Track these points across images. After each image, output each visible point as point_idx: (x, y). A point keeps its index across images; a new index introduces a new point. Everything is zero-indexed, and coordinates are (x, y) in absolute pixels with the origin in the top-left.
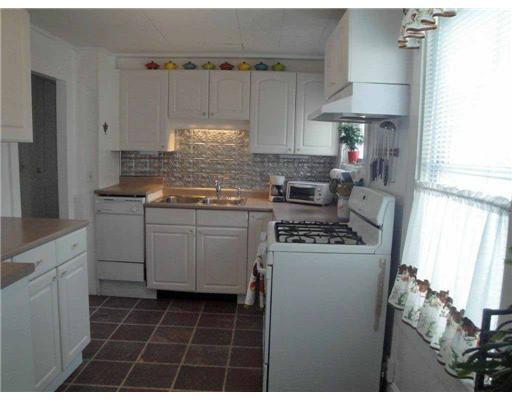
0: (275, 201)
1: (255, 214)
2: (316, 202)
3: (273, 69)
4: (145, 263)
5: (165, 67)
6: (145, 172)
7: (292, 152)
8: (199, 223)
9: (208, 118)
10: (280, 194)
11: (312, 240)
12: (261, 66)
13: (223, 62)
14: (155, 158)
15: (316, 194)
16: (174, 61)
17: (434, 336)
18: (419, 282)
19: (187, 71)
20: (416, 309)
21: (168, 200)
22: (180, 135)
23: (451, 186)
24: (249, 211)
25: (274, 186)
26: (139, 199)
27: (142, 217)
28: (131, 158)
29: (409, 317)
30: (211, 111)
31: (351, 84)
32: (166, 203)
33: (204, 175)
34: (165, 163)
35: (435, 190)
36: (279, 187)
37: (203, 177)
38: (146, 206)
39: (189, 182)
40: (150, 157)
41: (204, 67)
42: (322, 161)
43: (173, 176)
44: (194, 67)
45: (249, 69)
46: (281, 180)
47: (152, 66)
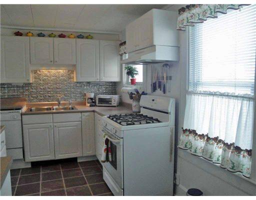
0: (91, 106)
1: (84, 114)
2: (113, 105)
3: (87, 38)
4: (23, 148)
5: (27, 35)
6: (14, 95)
7: (99, 81)
8: (55, 121)
9: (53, 64)
10: (93, 102)
11: (139, 123)
12: (80, 36)
13: (60, 33)
14: (20, 87)
15: (113, 101)
16: (31, 32)
17: (215, 158)
18: (200, 135)
19: (39, 37)
20: (199, 148)
21: (31, 110)
22: (35, 73)
23: (215, 91)
24: (81, 112)
25: (89, 98)
26: (18, 111)
27: (20, 121)
28: (4, 88)
29: (195, 152)
30: (56, 60)
31: (155, 45)
32: (30, 112)
33: (50, 95)
34: (26, 90)
35: (202, 94)
36: (92, 99)
37: (49, 97)
38: (22, 114)
39: (41, 100)
40: (17, 87)
41: (50, 36)
42: (111, 84)
43: (32, 97)
44: (44, 36)
45: (75, 38)
46: (92, 95)
47: (18, 34)
